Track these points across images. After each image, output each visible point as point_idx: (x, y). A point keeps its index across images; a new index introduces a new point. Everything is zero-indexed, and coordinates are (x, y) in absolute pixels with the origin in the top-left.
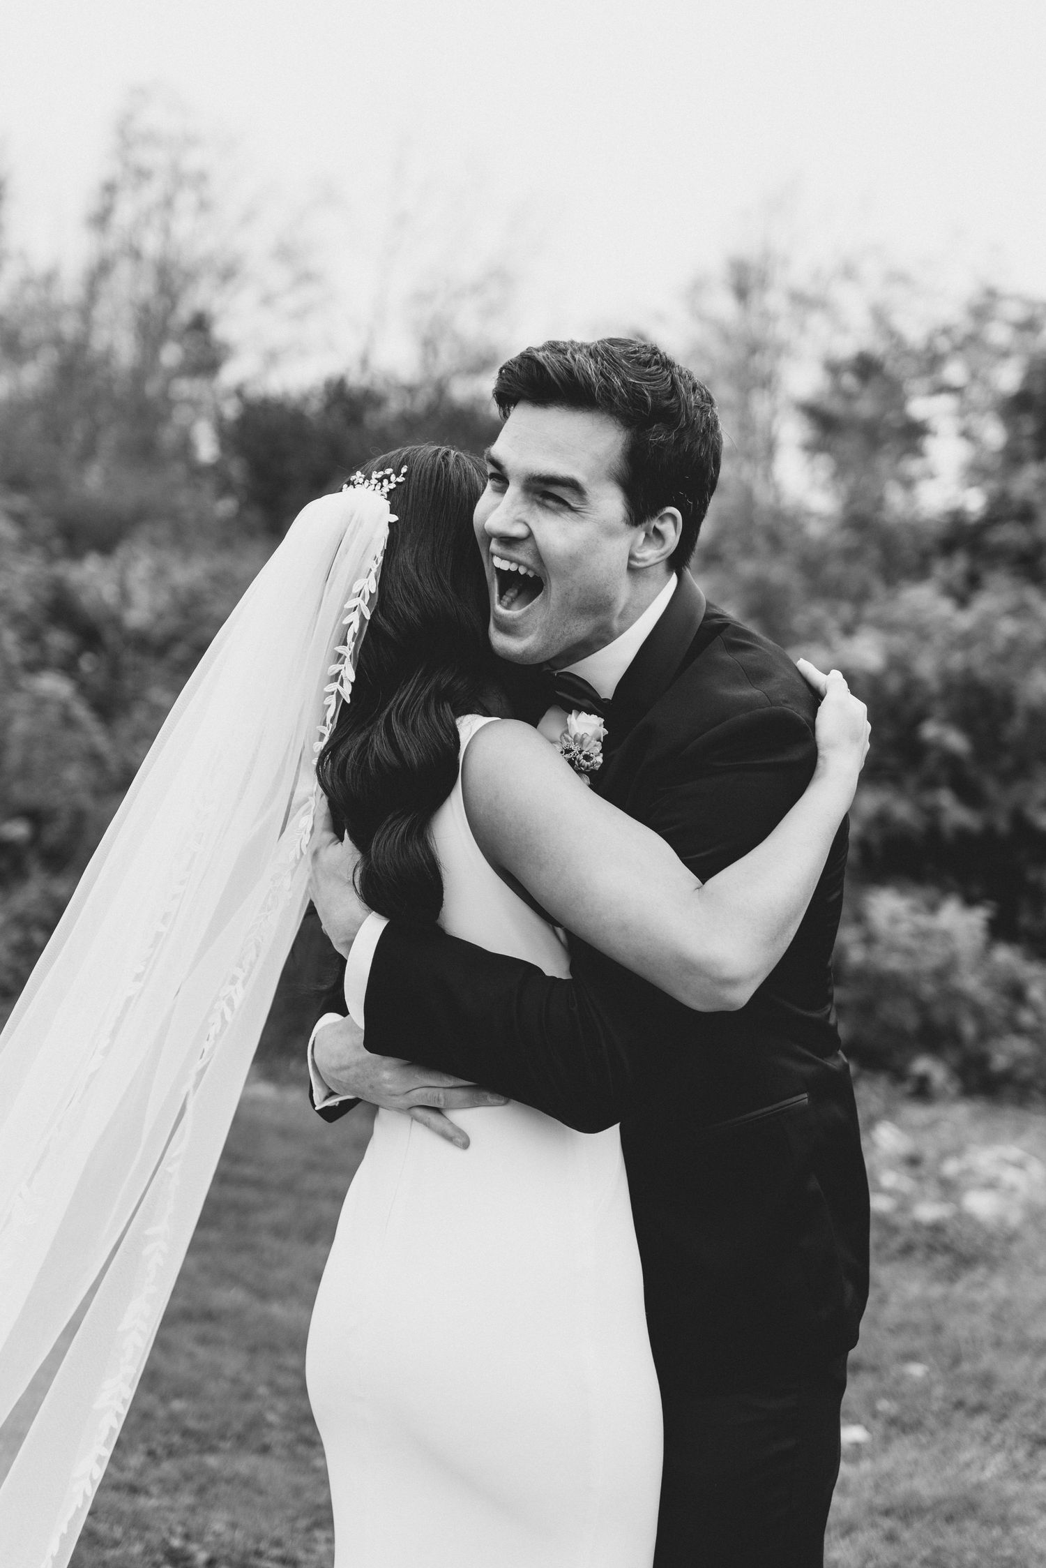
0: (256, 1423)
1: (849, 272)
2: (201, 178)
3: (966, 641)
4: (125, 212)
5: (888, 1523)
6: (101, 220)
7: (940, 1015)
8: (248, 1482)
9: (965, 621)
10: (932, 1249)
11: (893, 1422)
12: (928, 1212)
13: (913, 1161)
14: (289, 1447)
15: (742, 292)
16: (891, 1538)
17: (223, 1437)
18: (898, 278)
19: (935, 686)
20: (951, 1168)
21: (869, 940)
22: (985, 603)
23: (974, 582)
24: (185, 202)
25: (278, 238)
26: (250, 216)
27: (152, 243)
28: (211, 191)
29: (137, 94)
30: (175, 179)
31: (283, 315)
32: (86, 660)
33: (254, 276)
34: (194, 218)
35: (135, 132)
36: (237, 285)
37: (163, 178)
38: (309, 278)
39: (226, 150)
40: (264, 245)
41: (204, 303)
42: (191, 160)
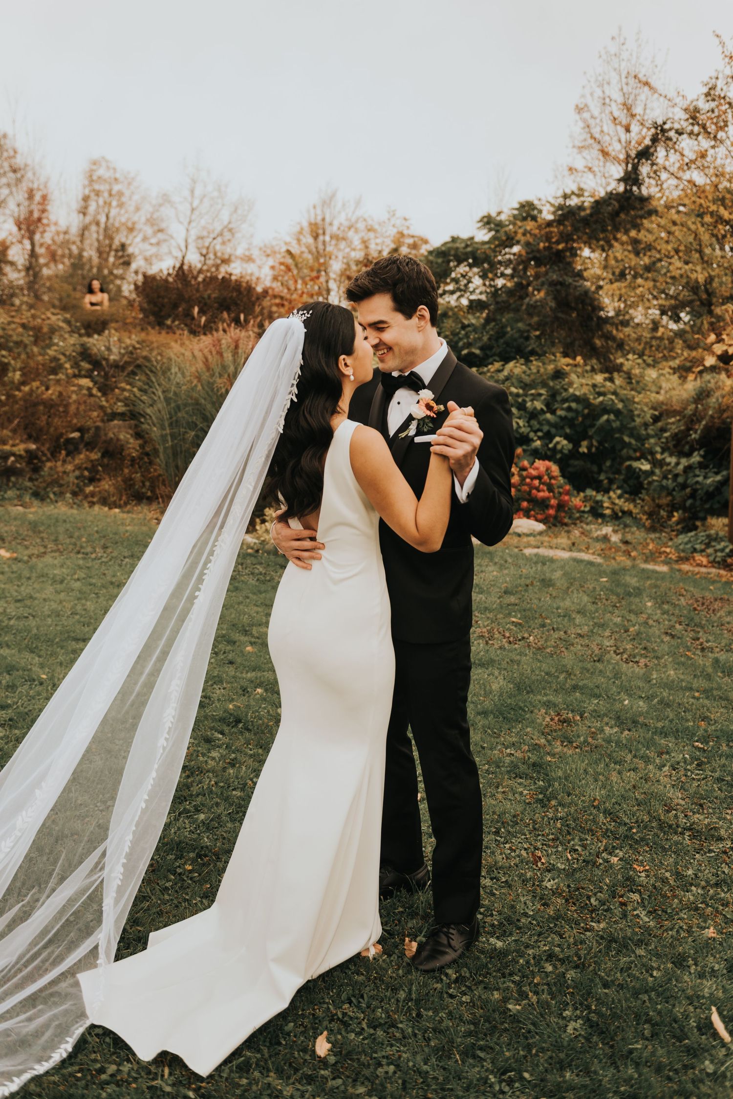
1: (352, 227)
2: (120, 194)
4: (93, 206)
6: (83, 212)
15: (316, 238)
18: (370, 229)
24: (114, 203)
25: (149, 216)
26: (138, 209)
27: (103, 219)
28: (124, 199)
29: (95, 163)
30: (110, 195)
31: (151, 244)
32: (96, 373)
33: (140, 230)
34: (118, 210)
35: (95, 178)
36: (135, 233)
37: (106, 195)
38: (161, 231)
39: (129, 184)
40: (143, 219)
41: (123, 240)
42: (116, 188)
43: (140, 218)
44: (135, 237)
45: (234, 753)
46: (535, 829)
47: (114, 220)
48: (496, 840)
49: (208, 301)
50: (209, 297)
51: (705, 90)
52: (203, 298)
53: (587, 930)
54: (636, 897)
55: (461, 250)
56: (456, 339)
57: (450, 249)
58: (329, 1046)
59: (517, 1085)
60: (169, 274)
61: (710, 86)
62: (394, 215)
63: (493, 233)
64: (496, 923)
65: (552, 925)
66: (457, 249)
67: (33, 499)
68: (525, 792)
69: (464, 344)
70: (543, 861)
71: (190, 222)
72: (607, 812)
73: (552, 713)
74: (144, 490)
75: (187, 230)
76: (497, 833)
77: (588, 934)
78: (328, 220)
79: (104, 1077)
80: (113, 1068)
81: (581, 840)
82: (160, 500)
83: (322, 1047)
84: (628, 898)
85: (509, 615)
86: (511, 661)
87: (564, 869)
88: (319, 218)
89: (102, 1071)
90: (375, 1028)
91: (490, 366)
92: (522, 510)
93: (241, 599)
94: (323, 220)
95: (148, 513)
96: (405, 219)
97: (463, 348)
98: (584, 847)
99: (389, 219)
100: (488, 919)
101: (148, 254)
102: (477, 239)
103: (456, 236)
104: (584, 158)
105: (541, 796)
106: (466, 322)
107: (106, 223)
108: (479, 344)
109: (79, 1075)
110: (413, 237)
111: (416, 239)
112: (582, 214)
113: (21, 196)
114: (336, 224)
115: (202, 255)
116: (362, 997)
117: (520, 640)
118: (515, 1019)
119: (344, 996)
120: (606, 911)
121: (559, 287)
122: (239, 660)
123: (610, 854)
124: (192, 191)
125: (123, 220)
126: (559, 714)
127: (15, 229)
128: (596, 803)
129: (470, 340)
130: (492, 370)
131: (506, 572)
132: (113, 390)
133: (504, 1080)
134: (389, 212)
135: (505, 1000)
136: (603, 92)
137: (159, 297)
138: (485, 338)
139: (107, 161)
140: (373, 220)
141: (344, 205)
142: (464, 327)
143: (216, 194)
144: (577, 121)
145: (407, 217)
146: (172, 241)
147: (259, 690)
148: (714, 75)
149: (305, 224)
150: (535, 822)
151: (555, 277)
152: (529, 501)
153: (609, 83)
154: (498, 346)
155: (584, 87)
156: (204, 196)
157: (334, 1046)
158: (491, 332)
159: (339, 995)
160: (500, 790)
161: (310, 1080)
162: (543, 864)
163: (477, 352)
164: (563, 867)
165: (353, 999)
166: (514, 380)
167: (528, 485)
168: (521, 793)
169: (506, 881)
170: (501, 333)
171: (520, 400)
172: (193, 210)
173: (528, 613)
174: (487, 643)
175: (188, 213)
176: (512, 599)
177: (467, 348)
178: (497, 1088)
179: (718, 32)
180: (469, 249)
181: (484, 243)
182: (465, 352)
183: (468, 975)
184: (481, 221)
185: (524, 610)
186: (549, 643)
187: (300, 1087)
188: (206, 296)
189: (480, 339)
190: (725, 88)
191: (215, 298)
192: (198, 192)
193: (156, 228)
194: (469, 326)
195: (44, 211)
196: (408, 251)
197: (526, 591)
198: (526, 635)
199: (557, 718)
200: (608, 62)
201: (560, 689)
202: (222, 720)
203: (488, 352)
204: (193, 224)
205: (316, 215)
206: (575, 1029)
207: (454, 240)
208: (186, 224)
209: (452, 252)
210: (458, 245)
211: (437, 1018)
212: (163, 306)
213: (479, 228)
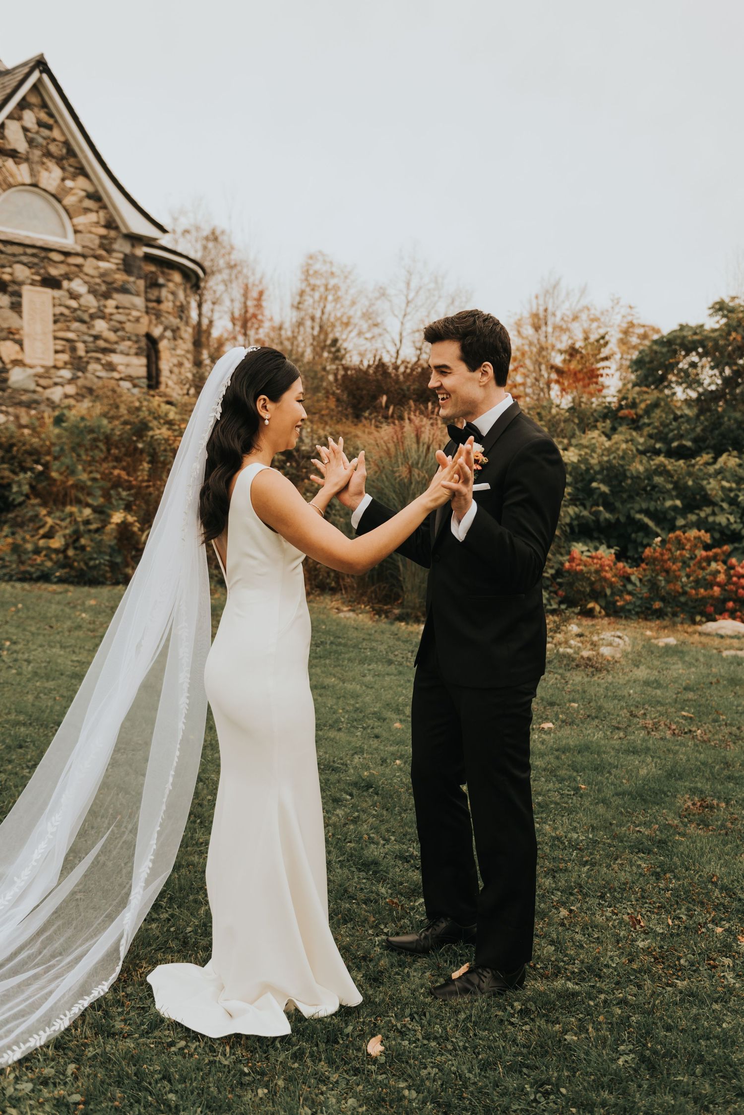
0: (337, 721)
1: (575, 318)
2: (336, 288)
3: (609, 451)
4: (309, 301)
5: (557, 753)
6: (298, 307)
7: (598, 587)
8: (332, 740)
9: (607, 444)
10: (586, 666)
11: (563, 721)
12: (586, 654)
13: (580, 635)
14: (348, 729)
15: (537, 328)
16: (557, 758)
17: (325, 725)
18: (593, 319)
19: (597, 468)
20: (595, 638)
21: (572, 560)
22: (616, 437)
23: (614, 429)
24: (330, 298)
25: (364, 310)
26: (353, 303)
27: (318, 314)
28: (340, 294)
29: (311, 257)
30: (327, 289)
31: (366, 339)
32: (288, 464)
33: (355, 325)
34: (333, 304)
35: (311, 272)
36: (349, 328)
37: (322, 289)
38: (376, 325)
39: (346, 277)
40: (359, 314)
41: (337, 335)
42: (332, 282)
43: (356, 313)
44: (350, 332)
45: (358, 811)
46: (643, 897)
47: (330, 314)
48: (599, 904)
49: (407, 393)
50: (408, 389)
52: (402, 390)
53: (668, 985)
54: (728, 961)
55: (690, 338)
56: (666, 430)
57: (675, 338)
58: (382, 1048)
59: (552, 1097)
60: (369, 366)
62: (618, 303)
63: (725, 320)
64: (576, 970)
65: (632, 978)
66: (684, 337)
67: (218, 586)
68: (644, 865)
69: (675, 435)
70: (642, 924)
71: (405, 315)
72: (724, 888)
73: (696, 799)
74: (328, 581)
75: (402, 323)
76: (602, 897)
77: (669, 989)
78: (550, 309)
79: (173, 1049)
80: (183, 1043)
81: (688, 910)
82: (344, 592)
83: (375, 1047)
84: (720, 961)
85: (683, 709)
86: (668, 750)
87: (662, 934)
88: (541, 309)
89: (172, 1044)
90: (428, 1039)
91: (698, 459)
92: (727, 611)
93: (402, 682)
94: (546, 310)
95: (329, 603)
96: (631, 307)
97: (673, 440)
98: (691, 917)
99: (613, 308)
100: (570, 967)
101: (362, 349)
102: (707, 327)
103: (684, 324)
105: (658, 870)
106: (680, 413)
107: (321, 319)
108: (693, 435)
109: (152, 1046)
110: (644, 326)
111: (647, 329)
113: (236, 292)
114: (559, 315)
115: (417, 349)
116: (425, 1015)
117: (686, 733)
118: (569, 1047)
119: (407, 1012)
120: (694, 971)
122: (385, 734)
123: (716, 925)
124: (408, 284)
125: (339, 314)
126: (703, 800)
127: (230, 325)
128: (715, 879)
129: (681, 432)
130: (701, 462)
131: (693, 669)
132: (303, 480)
133: (540, 1092)
134: (613, 301)
135: (565, 1032)
137: (358, 389)
138: (698, 430)
139: (323, 255)
140: (595, 309)
141: (568, 294)
142: (676, 418)
143: (432, 285)
145: (632, 305)
146: (387, 335)
147: (398, 762)
149: (526, 314)
150: (643, 890)
152: (735, 601)
154: (713, 438)
156: (420, 288)
157: (386, 1049)
158: (706, 423)
159: (403, 1010)
160: (619, 861)
161: (356, 1071)
162: (642, 927)
163: (689, 444)
164: (661, 931)
165: (415, 1016)
166: (728, 474)
167: (735, 584)
168: (639, 866)
169: (598, 938)
170: (717, 423)
171: (732, 495)
172: (408, 302)
173: (703, 709)
174: (649, 733)
175: (404, 305)
176: (691, 695)
177: (678, 440)
178: (532, 1097)
180: (698, 337)
181: (714, 331)
182: (675, 444)
183: (533, 1008)
184: (713, 307)
185: (700, 706)
186: (716, 737)
187: (346, 1076)
188: (405, 388)
189: (693, 430)
191: (414, 390)
192: (413, 285)
193: (370, 322)
194: (682, 416)
195: (259, 306)
196: (638, 341)
197: (709, 688)
198: (694, 729)
199: (699, 804)
201: (714, 778)
202: (355, 784)
203: (701, 444)
204: (408, 317)
205: (538, 305)
206: (626, 1061)
207: (682, 327)
208: (401, 317)
209: (678, 341)
210: (685, 333)
211: (491, 1038)
212: (362, 398)
213: (711, 315)
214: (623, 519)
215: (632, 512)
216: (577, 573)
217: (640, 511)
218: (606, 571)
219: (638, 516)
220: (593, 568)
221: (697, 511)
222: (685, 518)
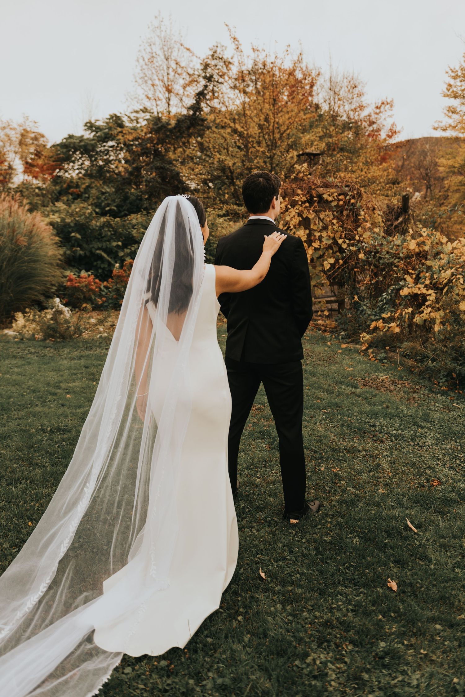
7: (87, 294)
9: (70, 210)
19: (71, 224)
21: (71, 280)
51: (211, 53)
54: (343, 482)
55: (77, 144)
56: (100, 201)
57: (69, 143)
61: (214, 51)
63: (94, 133)
66: (75, 143)
69: (105, 204)
96: (35, 123)
97: (105, 207)
102: (85, 137)
103: (71, 134)
104: (143, 89)
106: (104, 191)
108: (115, 204)
111: (38, 135)
112: (170, 127)
121: (161, 170)
129: (109, 202)
136: (151, 49)
138: (118, 200)
144: (137, 66)
148: (216, 44)
151: (158, 164)
153: (154, 44)
154: (126, 205)
155: (140, 46)
158: (121, 197)
163: (115, 208)
168: (262, 447)
170: (126, 198)
177: (108, 206)
179: (227, 23)
180: (82, 143)
181: (90, 140)
182: (108, 209)
184: (85, 125)
189: (114, 201)
190: (221, 53)
200: (154, 32)
203: (121, 209)
206: (357, 541)
207: (70, 136)
209: (70, 145)
210: (74, 140)
213: (85, 130)
214: (88, 254)
215: (93, 250)
216: (75, 287)
217: (99, 249)
218: (92, 285)
219: (98, 252)
220: (84, 284)
221: (129, 247)
222: (123, 251)
